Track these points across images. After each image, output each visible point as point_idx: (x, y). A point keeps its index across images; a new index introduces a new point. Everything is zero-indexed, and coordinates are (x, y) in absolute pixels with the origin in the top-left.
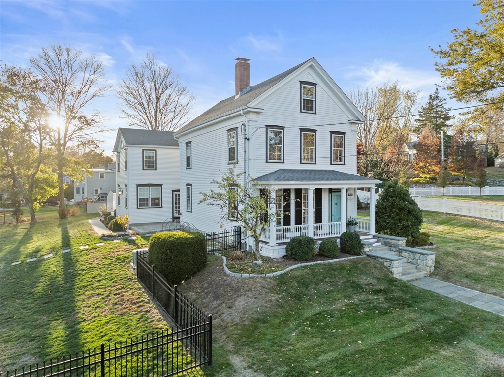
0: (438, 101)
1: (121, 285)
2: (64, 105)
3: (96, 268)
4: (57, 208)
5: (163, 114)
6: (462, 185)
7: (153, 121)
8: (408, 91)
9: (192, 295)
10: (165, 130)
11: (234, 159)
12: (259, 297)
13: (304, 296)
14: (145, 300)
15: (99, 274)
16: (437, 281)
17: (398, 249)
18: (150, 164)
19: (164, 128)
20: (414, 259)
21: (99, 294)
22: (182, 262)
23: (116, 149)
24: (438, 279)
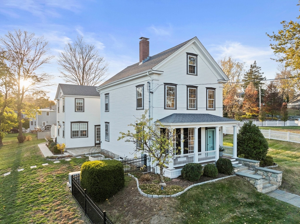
0: (256, 69)
1: (60, 201)
2: (22, 68)
3: (42, 185)
4: (18, 134)
5: (88, 75)
6: (271, 119)
7: (81, 79)
8: (238, 62)
9: (115, 212)
10: (89, 85)
11: (141, 107)
12: (168, 215)
13: (200, 212)
14: (79, 216)
15: (43, 191)
16: (285, 193)
17: (255, 169)
18: (80, 108)
19: (88, 84)
20: (267, 176)
21: (43, 210)
22: (106, 185)
23: (57, 97)
24: (286, 191)
